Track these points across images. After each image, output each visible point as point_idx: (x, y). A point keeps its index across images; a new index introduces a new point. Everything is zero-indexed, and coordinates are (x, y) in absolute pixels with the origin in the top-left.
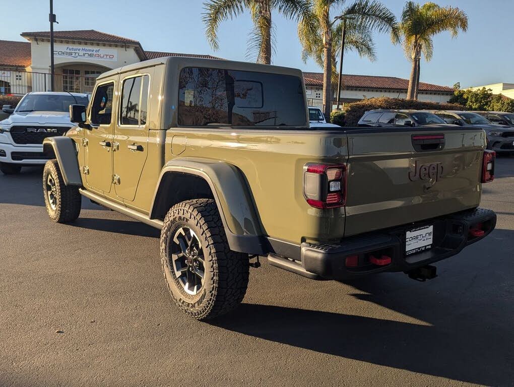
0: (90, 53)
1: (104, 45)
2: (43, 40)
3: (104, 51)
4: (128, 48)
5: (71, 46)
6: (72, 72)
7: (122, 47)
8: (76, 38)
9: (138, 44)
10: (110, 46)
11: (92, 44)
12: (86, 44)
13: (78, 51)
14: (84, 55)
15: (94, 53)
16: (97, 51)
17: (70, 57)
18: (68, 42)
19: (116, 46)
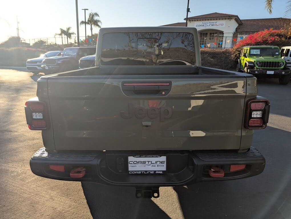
0: (212, 24)
1: (220, 19)
2: (193, 21)
3: (219, 22)
4: (231, 19)
5: (204, 22)
6: (204, 34)
7: (228, 19)
8: (207, 18)
9: (237, 16)
10: (222, 19)
11: (214, 20)
12: (211, 20)
13: (207, 24)
14: (209, 25)
15: (214, 24)
16: (216, 23)
17: (203, 27)
18: (203, 20)
19: (225, 19)
